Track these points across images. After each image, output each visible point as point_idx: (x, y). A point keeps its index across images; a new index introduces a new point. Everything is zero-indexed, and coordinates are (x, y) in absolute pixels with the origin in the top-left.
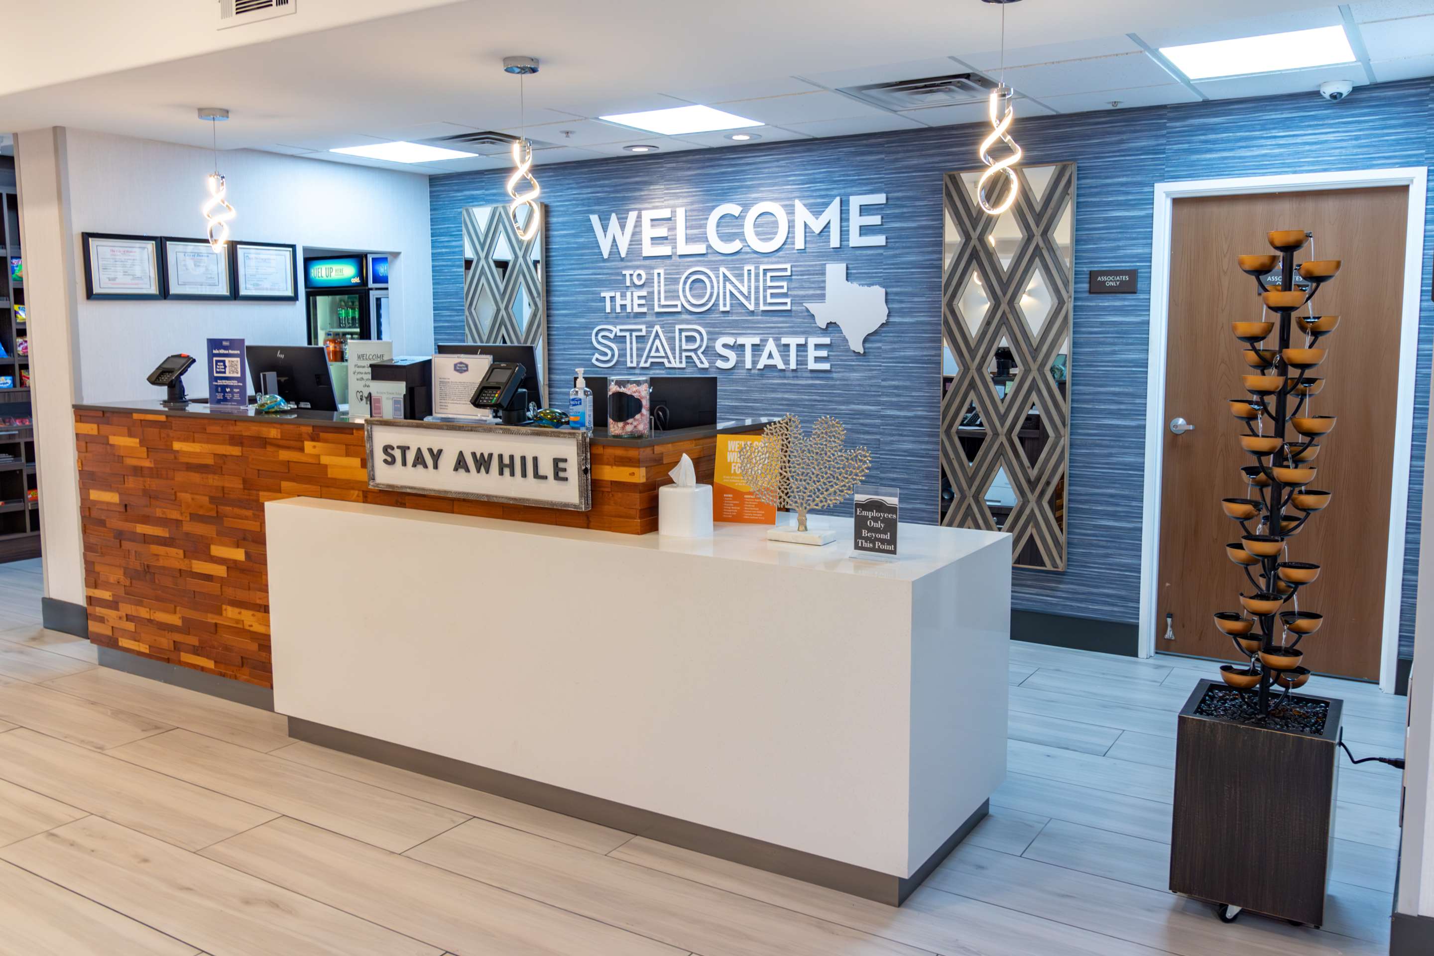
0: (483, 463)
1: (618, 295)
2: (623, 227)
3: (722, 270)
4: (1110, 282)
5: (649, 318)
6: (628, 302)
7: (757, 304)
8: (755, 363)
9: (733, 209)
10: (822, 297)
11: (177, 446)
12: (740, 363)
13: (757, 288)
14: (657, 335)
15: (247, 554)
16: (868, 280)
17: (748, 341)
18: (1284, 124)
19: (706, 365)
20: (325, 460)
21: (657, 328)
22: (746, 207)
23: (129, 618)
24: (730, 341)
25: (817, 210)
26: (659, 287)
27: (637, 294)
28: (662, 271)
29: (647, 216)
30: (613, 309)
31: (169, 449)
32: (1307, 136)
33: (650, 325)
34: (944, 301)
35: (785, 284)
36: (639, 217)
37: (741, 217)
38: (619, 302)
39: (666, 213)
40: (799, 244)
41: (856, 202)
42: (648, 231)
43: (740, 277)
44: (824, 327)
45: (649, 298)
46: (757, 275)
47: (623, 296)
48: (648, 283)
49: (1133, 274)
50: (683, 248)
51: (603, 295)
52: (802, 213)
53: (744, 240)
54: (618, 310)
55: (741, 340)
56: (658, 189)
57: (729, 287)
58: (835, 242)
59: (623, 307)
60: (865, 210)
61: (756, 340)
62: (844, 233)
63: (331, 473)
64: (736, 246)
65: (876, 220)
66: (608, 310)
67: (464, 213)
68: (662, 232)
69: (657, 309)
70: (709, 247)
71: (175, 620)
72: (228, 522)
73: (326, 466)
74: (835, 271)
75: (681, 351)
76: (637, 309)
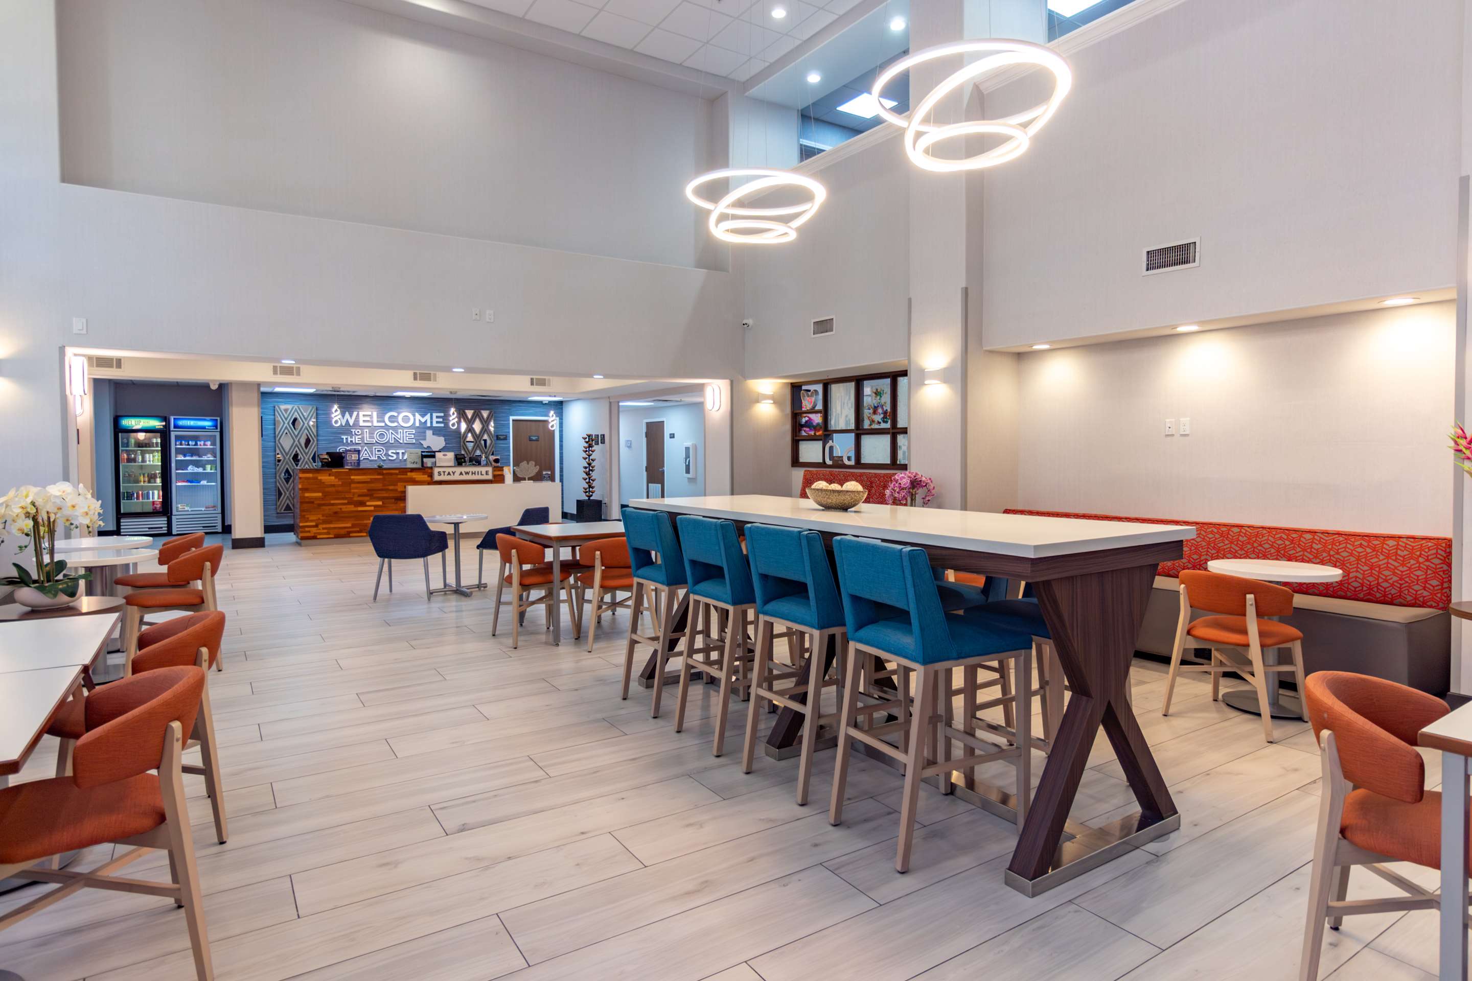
0: (467, 473)
1: (349, 437)
2: (351, 416)
3: (391, 431)
4: (502, 437)
5: (362, 445)
6: (353, 440)
7: (403, 441)
8: (403, 457)
9: (395, 414)
10: (425, 439)
11: (352, 477)
12: (398, 457)
13: (403, 437)
14: (366, 450)
15: (383, 503)
16: (439, 435)
17: (400, 451)
18: (533, 407)
19: (385, 458)
20: (414, 477)
21: (366, 448)
22: (399, 413)
23: (323, 529)
24: (394, 452)
25: (423, 416)
26: (367, 436)
27: (357, 437)
28: (367, 431)
29: (361, 414)
30: (347, 441)
31: (350, 479)
32: (538, 410)
33: (362, 447)
34: (462, 441)
35: (413, 436)
36: (358, 415)
37: (397, 416)
38: (349, 440)
39: (370, 413)
40: (417, 424)
41: (435, 415)
42: (361, 418)
43: (397, 433)
44: (426, 447)
45: (362, 439)
46: (403, 433)
47: (351, 437)
48: (362, 433)
49: (506, 436)
50: (376, 424)
51: (342, 437)
52: (418, 416)
53: (398, 423)
54: (349, 442)
55: (398, 451)
56: (365, 406)
57: (393, 436)
58: (429, 424)
59: (351, 441)
60: (437, 417)
61: (403, 451)
62: (431, 422)
63: (417, 479)
64: (395, 424)
65: (441, 420)
66: (345, 442)
67: (276, 407)
68: (368, 419)
69: (366, 442)
70: (386, 424)
71: (349, 525)
72: (375, 495)
73: (415, 478)
74: (429, 433)
75: (375, 454)
76: (357, 442)
